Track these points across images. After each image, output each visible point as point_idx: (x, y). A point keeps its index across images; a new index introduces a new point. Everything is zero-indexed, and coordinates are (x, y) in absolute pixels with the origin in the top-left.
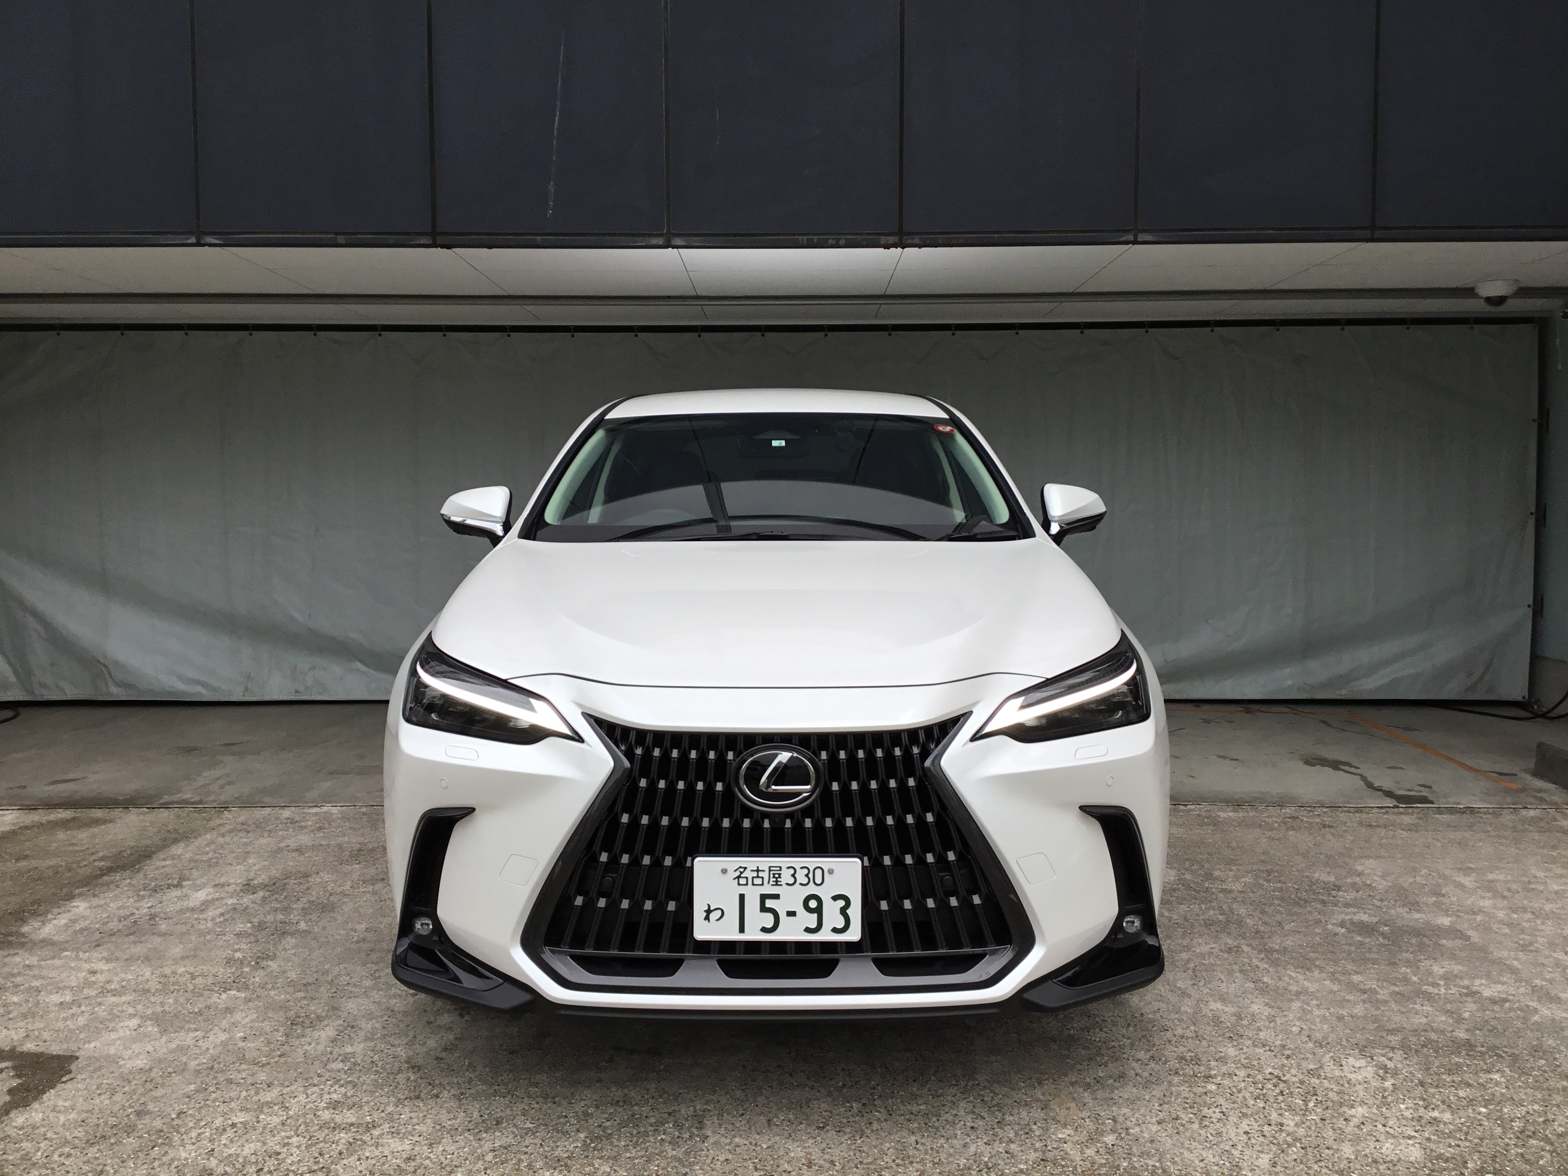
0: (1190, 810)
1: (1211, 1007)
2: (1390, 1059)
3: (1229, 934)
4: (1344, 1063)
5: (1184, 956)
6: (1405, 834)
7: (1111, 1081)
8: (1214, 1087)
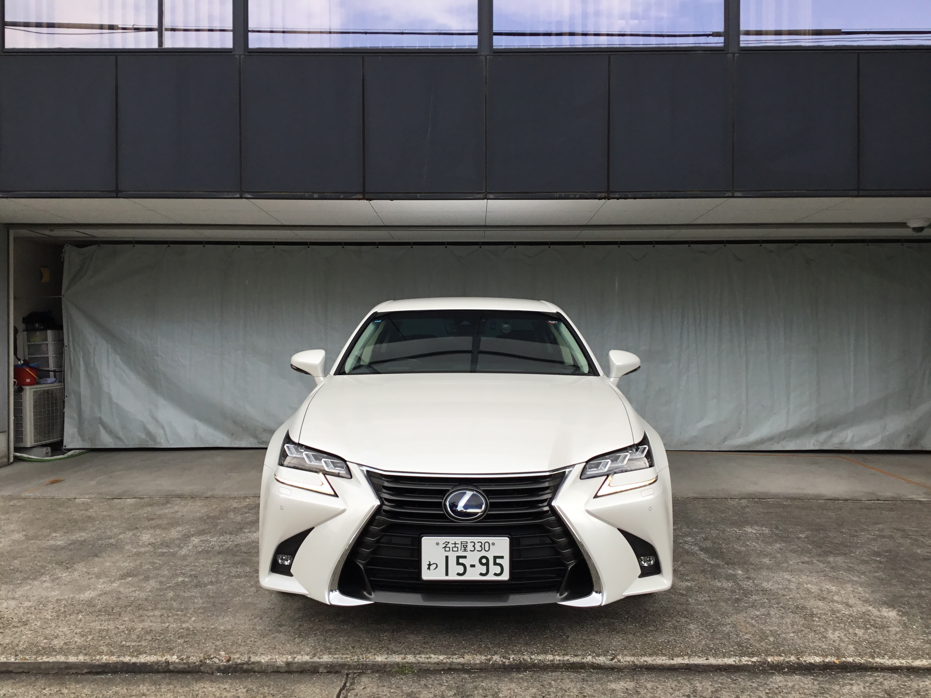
0: (768, 501)
1: (805, 586)
2: (904, 608)
3: (805, 556)
4: (880, 609)
5: (785, 565)
6: (887, 513)
7: (763, 616)
8: (817, 619)
